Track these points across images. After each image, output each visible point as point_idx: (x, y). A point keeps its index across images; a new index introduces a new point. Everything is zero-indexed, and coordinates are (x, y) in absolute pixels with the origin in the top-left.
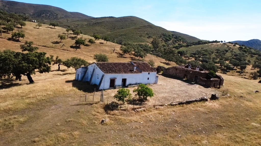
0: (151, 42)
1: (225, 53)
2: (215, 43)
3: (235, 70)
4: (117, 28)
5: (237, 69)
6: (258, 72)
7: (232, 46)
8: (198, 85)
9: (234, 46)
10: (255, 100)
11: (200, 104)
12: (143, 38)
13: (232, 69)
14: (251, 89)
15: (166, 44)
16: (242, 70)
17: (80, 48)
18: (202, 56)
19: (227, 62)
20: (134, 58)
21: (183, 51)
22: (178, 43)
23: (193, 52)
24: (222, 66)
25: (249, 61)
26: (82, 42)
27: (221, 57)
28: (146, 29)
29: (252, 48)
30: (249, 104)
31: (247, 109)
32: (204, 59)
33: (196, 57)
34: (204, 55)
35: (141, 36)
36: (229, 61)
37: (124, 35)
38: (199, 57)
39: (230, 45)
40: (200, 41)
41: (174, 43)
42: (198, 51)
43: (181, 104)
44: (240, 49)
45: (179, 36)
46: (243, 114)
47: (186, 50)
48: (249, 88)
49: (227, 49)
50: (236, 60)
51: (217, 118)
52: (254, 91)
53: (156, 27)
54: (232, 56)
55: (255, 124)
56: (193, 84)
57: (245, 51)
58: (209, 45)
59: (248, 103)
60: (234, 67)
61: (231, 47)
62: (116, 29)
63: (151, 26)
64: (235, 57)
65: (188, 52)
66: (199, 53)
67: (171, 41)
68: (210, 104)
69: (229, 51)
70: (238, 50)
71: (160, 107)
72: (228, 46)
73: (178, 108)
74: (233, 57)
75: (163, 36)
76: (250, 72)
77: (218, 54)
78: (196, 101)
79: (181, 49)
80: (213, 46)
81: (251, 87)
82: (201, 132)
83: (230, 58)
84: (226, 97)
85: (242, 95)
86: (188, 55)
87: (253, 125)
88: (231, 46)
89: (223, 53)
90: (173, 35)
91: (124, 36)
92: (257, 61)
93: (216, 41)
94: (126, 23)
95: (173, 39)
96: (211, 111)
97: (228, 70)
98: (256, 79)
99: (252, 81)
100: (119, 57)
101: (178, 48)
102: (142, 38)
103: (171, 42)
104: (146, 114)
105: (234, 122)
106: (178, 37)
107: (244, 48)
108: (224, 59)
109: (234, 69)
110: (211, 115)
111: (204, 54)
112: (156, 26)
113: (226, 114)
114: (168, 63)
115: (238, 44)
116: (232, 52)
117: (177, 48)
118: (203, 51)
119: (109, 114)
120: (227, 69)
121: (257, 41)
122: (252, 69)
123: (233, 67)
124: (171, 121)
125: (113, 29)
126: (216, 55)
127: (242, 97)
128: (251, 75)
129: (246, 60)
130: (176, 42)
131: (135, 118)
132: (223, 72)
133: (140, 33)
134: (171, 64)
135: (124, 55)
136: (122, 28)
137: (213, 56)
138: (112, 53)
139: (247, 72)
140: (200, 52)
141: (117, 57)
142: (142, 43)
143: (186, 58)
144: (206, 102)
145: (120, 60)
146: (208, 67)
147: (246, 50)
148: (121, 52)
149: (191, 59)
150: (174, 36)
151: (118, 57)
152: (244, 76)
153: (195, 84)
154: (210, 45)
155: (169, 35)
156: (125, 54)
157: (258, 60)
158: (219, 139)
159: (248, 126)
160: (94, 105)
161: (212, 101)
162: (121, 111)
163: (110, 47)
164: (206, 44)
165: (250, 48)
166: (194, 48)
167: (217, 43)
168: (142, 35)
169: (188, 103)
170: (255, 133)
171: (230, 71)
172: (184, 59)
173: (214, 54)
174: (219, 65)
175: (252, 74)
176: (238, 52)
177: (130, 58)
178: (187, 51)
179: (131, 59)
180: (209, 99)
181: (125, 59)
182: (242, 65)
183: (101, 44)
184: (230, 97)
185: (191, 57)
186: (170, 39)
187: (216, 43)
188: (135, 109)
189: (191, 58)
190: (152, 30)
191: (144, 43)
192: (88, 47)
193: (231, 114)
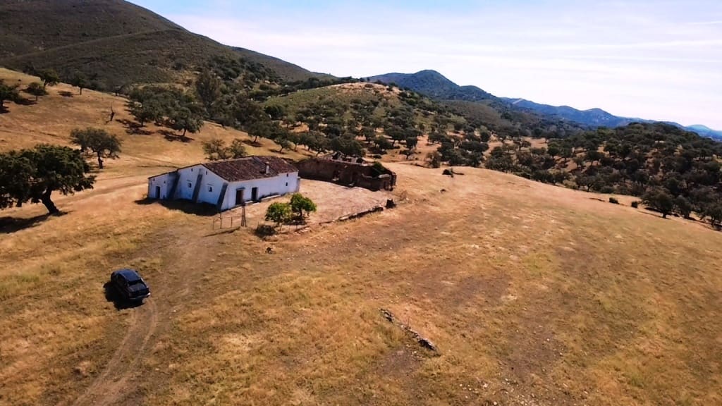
0: (186, 82)
1: (372, 109)
2: (348, 82)
3: (396, 148)
4: (65, 35)
5: (400, 145)
6: (439, 150)
7: (386, 90)
8: (360, 188)
9: (390, 90)
10: (442, 203)
11: (374, 215)
12: (162, 69)
13: (391, 147)
14: (434, 187)
15: (227, 85)
16: (410, 148)
17: (8, 112)
18: (324, 119)
19: (379, 130)
20: (171, 133)
21: (279, 107)
22: (258, 82)
23: (300, 109)
24: (369, 140)
25: (421, 127)
26: (11, 93)
27: (365, 118)
28: (164, 43)
29: (425, 96)
30: (435, 210)
31: (434, 216)
32: (330, 125)
33: (310, 121)
34: (328, 115)
35: (153, 63)
36: (382, 129)
37: (97, 59)
38: (319, 121)
39: (381, 89)
40: (313, 79)
41: (248, 83)
42: (313, 104)
43: (352, 217)
44: (401, 98)
45: (258, 64)
46: (430, 223)
47: (284, 104)
48: (432, 186)
49: (376, 100)
50: (396, 125)
51: (401, 230)
52: (440, 189)
53: (194, 37)
54: (387, 114)
55: (444, 233)
56: (352, 187)
57: (411, 103)
58: (335, 88)
59: (434, 208)
60: (394, 143)
61: (382, 95)
62: (63, 38)
63: (178, 33)
64: (393, 118)
65: (290, 108)
66: (316, 110)
67: (240, 78)
68: (386, 214)
69: (380, 104)
70: (398, 100)
71: (328, 225)
72: (377, 92)
73: (349, 224)
74: (390, 118)
75: (216, 64)
76: (427, 152)
77: (357, 113)
78: (369, 212)
79: (271, 101)
80: (344, 91)
81: (433, 183)
82: (387, 248)
83: (383, 120)
84: (405, 203)
85: (425, 198)
86: (291, 117)
87: (442, 235)
88: (383, 92)
89: (368, 109)
90: (242, 61)
91: (101, 64)
92: (436, 126)
93: (350, 78)
94: (94, 18)
95: (244, 71)
96: (392, 223)
97: (383, 150)
98: (437, 167)
99: (432, 171)
100: (132, 134)
101: (263, 97)
102: (158, 68)
103: (240, 81)
104: (315, 236)
105: (421, 233)
106: (256, 66)
107: (408, 94)
108: (371, 124)
109: (394, 145)
110: (393, 229)
111: (328, 113)
112: (192, 33)
113: (410, 225)
114: (255, 142)
115: (396, 86)
116: (385, 105)
117: (257, 96)
118: (325, 104)
119: (269, 240)
120: (381, 147)
121: (432, 75)
122: (428, 145)
123: (393, 141)
124: (348, 241)
125: (51, 37)
126: (354, 115)
127: (424, 200)
128: (429, 159)
129: (416, 124)
130: (254, 81)
131: (303, 241)
132: (373, 155)
133: (150, 54)
134: (264, 144)
135: (142, 126)
136: (84, 35)
137: (348, 116)
138: (107, 122)
139: (420, 153)
140: (318, 108)
141: (126, 133)
142: (162, 85)
143: (288, 124)
144: (382, 212)
145: (137, 142)
146: (344, 146)
147: (414, 100)
148: (131, 118)
149: (299, 125)
150: (246, 64)
151: (128, 132)
152: (416, 162)
153: (354, 186)
154: (337, 89)
155: (233, 62)
156: (144, 124)
157: (438, 122)
158: (409, 253)
159: (438, 236)
160: (236, 231)
161: (389, 210)
162: (282, 235)
163: (94, 105)
164: (329, 87)
165: (421, 96)
166: (301, 98)
167: (353, 84)
168: (157, 61)
169: (361, 215)
170: (445, 242)
171: (387, 151)
172: (283, 126)
173: (348, 112)
174: (363, 138)
175: (429, 155)
176: (399, 106)
177: (160, 134)
178: (286, 106)
179: (164, 136)
180: (384, 208)
181: (149, 137)
182: (409, 138)
183: (67, 97)
184: (410, 202)
185: (298, 121)
186: (238, 72)
187: (350, 84)
188: (299, 230)
189: (300, 123)
190: (184, 45)
191: (167, 84)
192: (30, 108)
193: (416, 225)
